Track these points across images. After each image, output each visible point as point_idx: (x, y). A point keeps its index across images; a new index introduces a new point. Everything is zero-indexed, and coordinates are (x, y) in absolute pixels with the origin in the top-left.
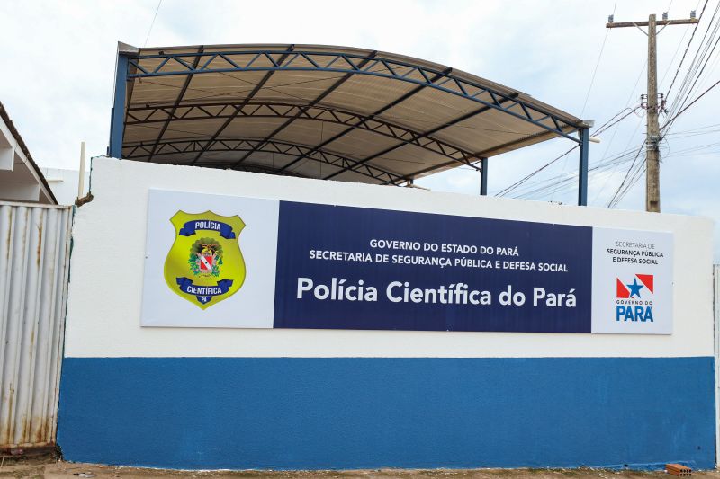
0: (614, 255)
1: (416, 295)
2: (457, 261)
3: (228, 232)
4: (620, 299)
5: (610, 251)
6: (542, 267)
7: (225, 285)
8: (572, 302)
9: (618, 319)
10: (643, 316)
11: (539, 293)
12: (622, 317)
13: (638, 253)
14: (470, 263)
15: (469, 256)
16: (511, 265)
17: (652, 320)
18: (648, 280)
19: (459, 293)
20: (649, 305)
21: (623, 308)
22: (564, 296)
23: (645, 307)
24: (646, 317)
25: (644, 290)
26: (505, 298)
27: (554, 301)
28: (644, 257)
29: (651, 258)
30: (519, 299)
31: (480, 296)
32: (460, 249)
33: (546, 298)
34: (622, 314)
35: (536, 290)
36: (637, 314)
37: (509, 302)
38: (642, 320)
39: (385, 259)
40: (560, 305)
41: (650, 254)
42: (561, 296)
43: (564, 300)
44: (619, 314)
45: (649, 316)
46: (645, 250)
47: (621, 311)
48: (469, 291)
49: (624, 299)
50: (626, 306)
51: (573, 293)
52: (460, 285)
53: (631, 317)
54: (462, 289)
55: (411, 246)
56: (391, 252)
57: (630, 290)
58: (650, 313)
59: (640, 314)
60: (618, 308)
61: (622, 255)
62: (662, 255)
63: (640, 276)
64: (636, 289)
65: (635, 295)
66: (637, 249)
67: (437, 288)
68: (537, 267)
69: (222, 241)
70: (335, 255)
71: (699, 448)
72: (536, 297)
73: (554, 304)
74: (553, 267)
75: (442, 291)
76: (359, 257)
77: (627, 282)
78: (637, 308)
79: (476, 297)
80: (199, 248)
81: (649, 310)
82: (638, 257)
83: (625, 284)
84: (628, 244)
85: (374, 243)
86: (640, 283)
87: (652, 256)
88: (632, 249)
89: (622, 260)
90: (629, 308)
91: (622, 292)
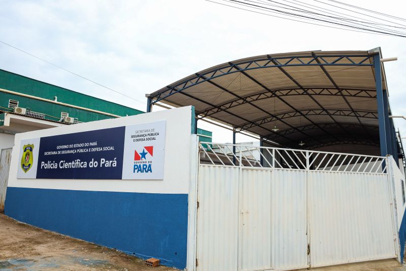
0: (134, 138)
1: (66, 165)
2: (78, 150)
3: (31, 150)
4: (136, 161)
5: (132, 137)
6: (105, 149)
7: (29, 165)
8: (115, 164)
9: (134, 172)
10: (147, 169)
11: (103, 161)
12: (136, 171)
13: (146, 135)
14: (81, 151)
15: (82, 148)
16: (94, 150)
17: (151, 172)
18: (150, 149)
19: (77, 164)
20: (150, 163)
21: (137, 166)
22: (112, 161)
23: (148, 165)
24: (148, 170)
25: (148, 155)
26: (91, 164)
27: (108, 164)
28: (149, 137)
29: (153, 137)
30: (96, 164)
31: (84, 164)
32: (79, 146)
33: (105, 163)
34: (137, 169)
35: (102, 159)
36: (143, 168)
37: (92, 166)
38: (146, 172)
39: (59, 152)
40: (110, 166)
41: (152, 135)
42: (111, 162)
43: (112, 163)
44: (135, 169)
45: (149, 169)
46: (149, 133)
47: (136, 167)
48: (81, 162)
49: (138, 161)
50: (138, 164)
51: (116, 160)
52: (78, 160)
53: (141, 170)
54: (79, 162)
55: (65, 147)
56: (61, 150)
57: (141, 156)
58: (151, 168)
59: (145, 169)
60: (135, 166)
61: (138, 138)
62: (158, 134)
63: (146, 148)
64: (144, 154)
65: (143, 158)
66: (145, 133)
67: (72, 162)
68: (103, 149)
69: (30, 152)
70: (49, 153)
71: (176, 253)
72: (102, 163)
73: (108, 166)
74: (109, 148)
75: (73, 163)
76: (55, 153)
77: (140, 151)
78: (144, 165)
79: (82, 165)
80: (26, 155)
81: (150, 166)
82: (145, 138)
83: (138, 153)
84: (141, 131)
85: (58, 148)
86: (146, 151)
87: (152, 136)
88: (142, 134)
89: (138, 140)
90: (140, 165)
91: (137, 157)
